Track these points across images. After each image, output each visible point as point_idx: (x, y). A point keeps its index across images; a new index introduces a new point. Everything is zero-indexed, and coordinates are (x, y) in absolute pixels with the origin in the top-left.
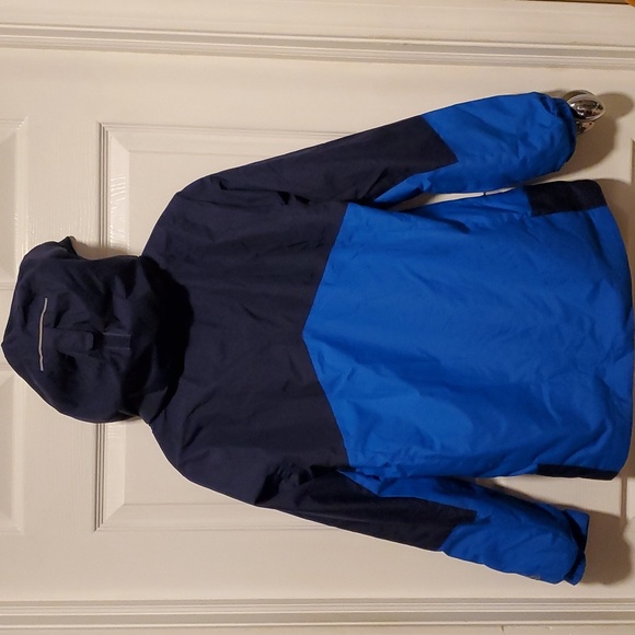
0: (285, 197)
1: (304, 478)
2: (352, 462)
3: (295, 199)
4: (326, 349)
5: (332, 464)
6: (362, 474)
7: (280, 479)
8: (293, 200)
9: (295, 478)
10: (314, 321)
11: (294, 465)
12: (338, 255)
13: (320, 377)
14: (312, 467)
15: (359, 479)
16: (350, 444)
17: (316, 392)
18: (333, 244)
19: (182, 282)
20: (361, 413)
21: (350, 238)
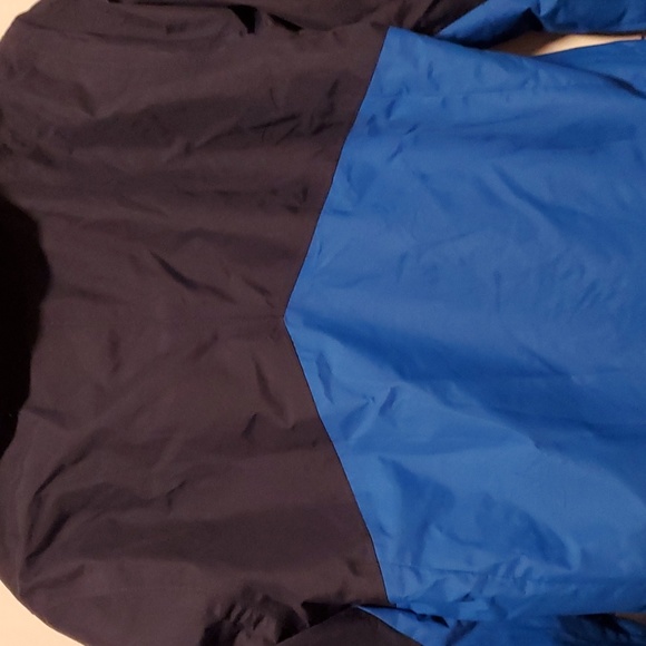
0: (248, 17)
1: (288, 628)
2: (392, 593)
3: (270, 22)
4: (336, 352)
5: (349, 598)
6: (408, 611)
7: (237, 628)
8: (266, 25)
9: (269, 628)
10: (310, 291)
11: (266, 599)
12: (359, 152)
13: (324, 407)
14: (305, 605)
15: (403, 624)
16: (387, 552)
17: (313, 437)
18: (351, 124)
19: (24, 202)
20: (408, 482)
21: (389, 111)
